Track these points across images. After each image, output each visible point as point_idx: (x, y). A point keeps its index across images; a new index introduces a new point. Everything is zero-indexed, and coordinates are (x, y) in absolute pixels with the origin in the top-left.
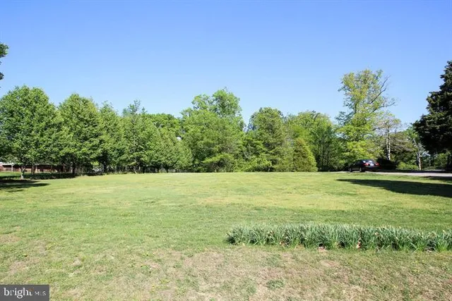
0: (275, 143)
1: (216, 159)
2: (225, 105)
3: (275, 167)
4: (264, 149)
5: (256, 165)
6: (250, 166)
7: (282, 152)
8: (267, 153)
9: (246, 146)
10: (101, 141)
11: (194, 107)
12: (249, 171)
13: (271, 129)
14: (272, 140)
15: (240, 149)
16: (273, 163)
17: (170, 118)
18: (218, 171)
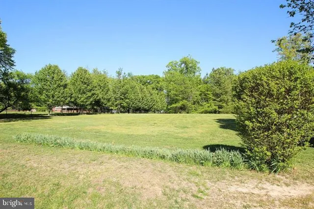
0: (221, 93)
1: (179, 105)
2: (188, 67)
3: (220, 110)
4: (213, 98)
5: (207, 109)
6: (203, 110)
7: (226, 99)
8: (215, 100)
9: (200, 95)
10: (93, 94)
11: (169, 70)
12: (202, 113)
13: (218, 83)
14: (218, 91)
15: (196, 98)
16: (219, 108)
17: (157, 77)
18: (180, 113)
